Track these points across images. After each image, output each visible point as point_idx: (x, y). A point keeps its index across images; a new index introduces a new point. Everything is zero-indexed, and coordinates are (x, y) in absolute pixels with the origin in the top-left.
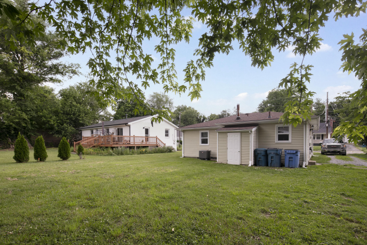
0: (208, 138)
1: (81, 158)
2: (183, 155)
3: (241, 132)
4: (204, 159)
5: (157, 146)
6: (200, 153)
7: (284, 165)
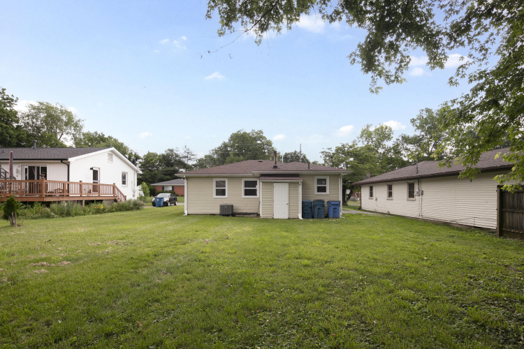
0: (226, 188)
1: (13, 224)
2: (186, 212)
3: (290, 183)
4: (228, 215)
5: (115, 201)
6: (222, 207)
7: (327, 217)
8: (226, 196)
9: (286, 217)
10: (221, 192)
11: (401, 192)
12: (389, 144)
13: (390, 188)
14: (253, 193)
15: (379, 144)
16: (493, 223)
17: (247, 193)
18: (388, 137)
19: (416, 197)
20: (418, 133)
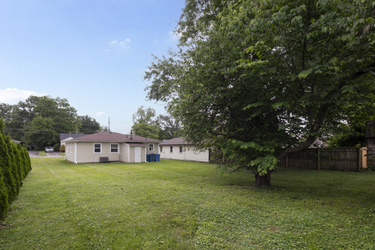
0: (101, 148)
2: (76, 162)
3: (142, 147)
4: (105, 163)
6: (101, 158)
7: (155, 161)
8: (101, 152)
9: (140, 161)
10: (98, 150)
11: (176, 150)
12: (153, 119)
13: (171, 148)
14: (116, 150)
15: (148, 119)
16: (207, 160)
17: (112, 150)
18: (153, 115)
19: (183, 152)
20: (168, 115)
